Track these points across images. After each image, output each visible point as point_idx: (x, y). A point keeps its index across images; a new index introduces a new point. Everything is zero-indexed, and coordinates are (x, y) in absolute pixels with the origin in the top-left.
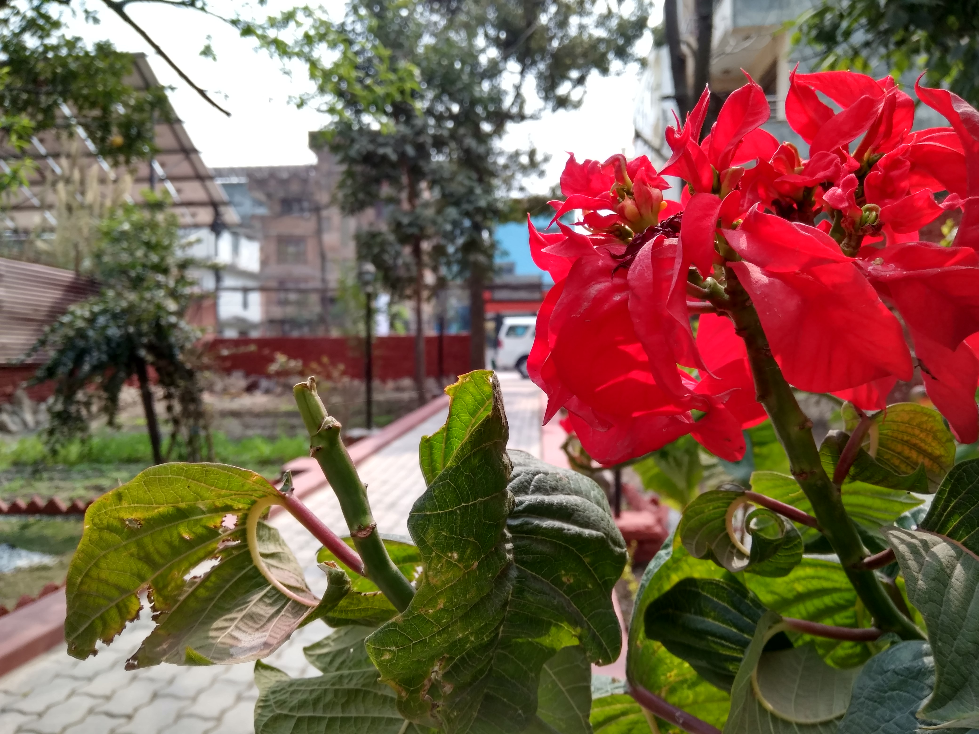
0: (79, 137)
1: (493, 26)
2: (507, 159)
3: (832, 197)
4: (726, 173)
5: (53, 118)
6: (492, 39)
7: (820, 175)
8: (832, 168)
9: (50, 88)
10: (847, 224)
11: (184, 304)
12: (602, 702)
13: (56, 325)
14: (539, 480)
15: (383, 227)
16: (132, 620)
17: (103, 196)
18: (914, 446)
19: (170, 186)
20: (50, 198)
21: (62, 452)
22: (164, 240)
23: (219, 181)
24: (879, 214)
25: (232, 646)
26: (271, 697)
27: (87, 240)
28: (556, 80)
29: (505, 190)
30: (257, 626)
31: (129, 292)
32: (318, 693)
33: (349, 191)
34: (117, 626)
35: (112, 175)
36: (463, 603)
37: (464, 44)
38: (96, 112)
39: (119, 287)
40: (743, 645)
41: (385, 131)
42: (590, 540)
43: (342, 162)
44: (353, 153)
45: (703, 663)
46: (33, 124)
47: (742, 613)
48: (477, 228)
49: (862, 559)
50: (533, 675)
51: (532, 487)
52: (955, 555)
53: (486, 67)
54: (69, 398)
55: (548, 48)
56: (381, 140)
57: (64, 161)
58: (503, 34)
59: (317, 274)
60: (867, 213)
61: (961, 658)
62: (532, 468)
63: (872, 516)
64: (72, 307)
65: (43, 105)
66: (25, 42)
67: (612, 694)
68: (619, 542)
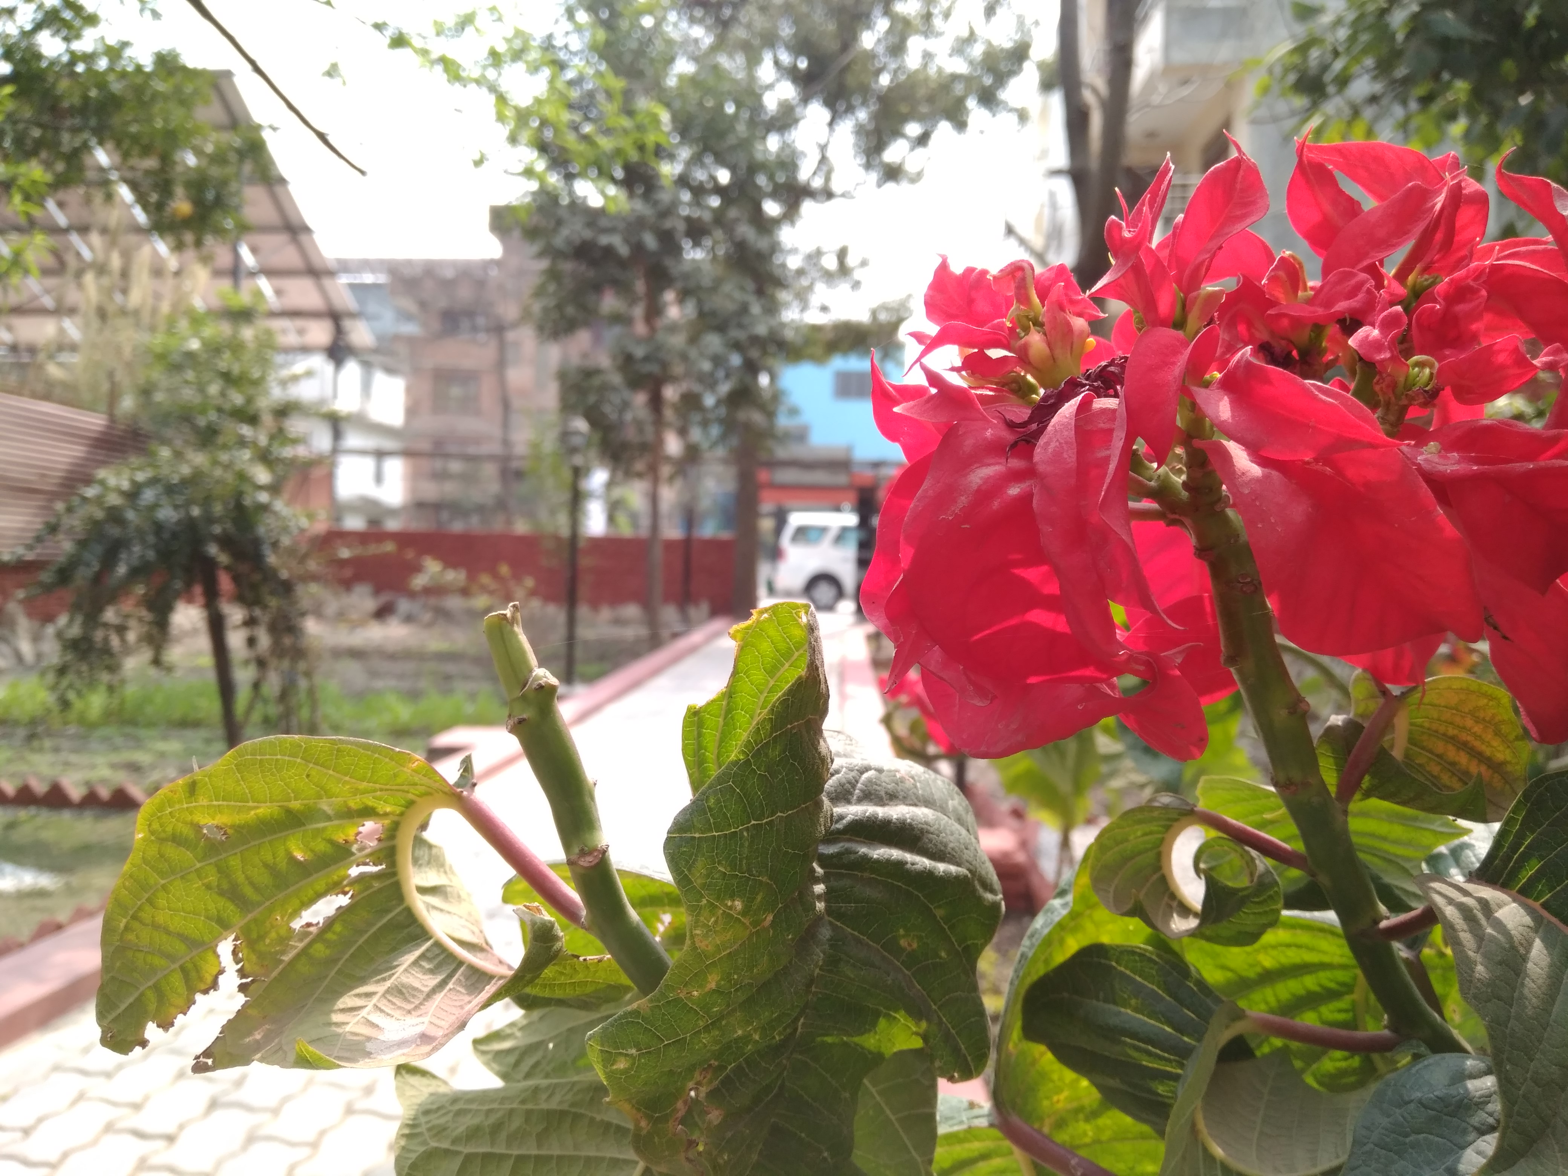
0: (123, 201)
1: (789, 48)
2: (803, 260)
3: (1365, 341)
4: (1196, 298)
5: (81, 169)
6: (785, 69)
7: (1342, 306)
8: (1361, 296)
9: (77, 121)
10: (1384, 385)
11: (281, 473)
12: (953, 1138)
13: (76, 501)
14: (870, 781)
15: (604, 360)
16: (206, 992)
17: (158, 296)
18: (1464, 746)
19: (264, 284)
20: (73, 296)
21: (77, 704)
22: (253, 370)
23: (344, 279)
24: (1435, 371)
25: (369, 1039)
26: (423, 1120)
27: (129, 365)
28: (885, 138)
29: (797, 310)
30: (409, 1007)
31: (195, 450)
32: (499, 1115)
33: (552, 303)
34: (180, 1001)
35: (172, 262)
36: (746, 981)
37: (741, 75)
38: (151, 163)
39: (178, 443)
40: (1183, 1053)
41: (612, 208)
42: (946, 881)
43: (541, 255)
44: (559, 241)
45: (1114, 1083)
46: (48, 178)
47: (1181, 1003)
48: (752, 368)
49: (1376, 922)
50: (847, 1095)
51: (857, 791)
52: (1532, 924)
53: (774, 113)
54: (92, 618)
55: (873, 86)
56: (603, 223)
57: (95, 238)
58: (802, 62)
59: (496, 431)
60: (1416, 369)
61: (1540, 1089)
62: (857, 761)
63: (1386, 852)
64: (102, 473)
65: (66, 148)
66: (40, 46)
67: (970, 1127)
68: (991, 885)
